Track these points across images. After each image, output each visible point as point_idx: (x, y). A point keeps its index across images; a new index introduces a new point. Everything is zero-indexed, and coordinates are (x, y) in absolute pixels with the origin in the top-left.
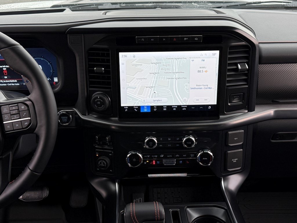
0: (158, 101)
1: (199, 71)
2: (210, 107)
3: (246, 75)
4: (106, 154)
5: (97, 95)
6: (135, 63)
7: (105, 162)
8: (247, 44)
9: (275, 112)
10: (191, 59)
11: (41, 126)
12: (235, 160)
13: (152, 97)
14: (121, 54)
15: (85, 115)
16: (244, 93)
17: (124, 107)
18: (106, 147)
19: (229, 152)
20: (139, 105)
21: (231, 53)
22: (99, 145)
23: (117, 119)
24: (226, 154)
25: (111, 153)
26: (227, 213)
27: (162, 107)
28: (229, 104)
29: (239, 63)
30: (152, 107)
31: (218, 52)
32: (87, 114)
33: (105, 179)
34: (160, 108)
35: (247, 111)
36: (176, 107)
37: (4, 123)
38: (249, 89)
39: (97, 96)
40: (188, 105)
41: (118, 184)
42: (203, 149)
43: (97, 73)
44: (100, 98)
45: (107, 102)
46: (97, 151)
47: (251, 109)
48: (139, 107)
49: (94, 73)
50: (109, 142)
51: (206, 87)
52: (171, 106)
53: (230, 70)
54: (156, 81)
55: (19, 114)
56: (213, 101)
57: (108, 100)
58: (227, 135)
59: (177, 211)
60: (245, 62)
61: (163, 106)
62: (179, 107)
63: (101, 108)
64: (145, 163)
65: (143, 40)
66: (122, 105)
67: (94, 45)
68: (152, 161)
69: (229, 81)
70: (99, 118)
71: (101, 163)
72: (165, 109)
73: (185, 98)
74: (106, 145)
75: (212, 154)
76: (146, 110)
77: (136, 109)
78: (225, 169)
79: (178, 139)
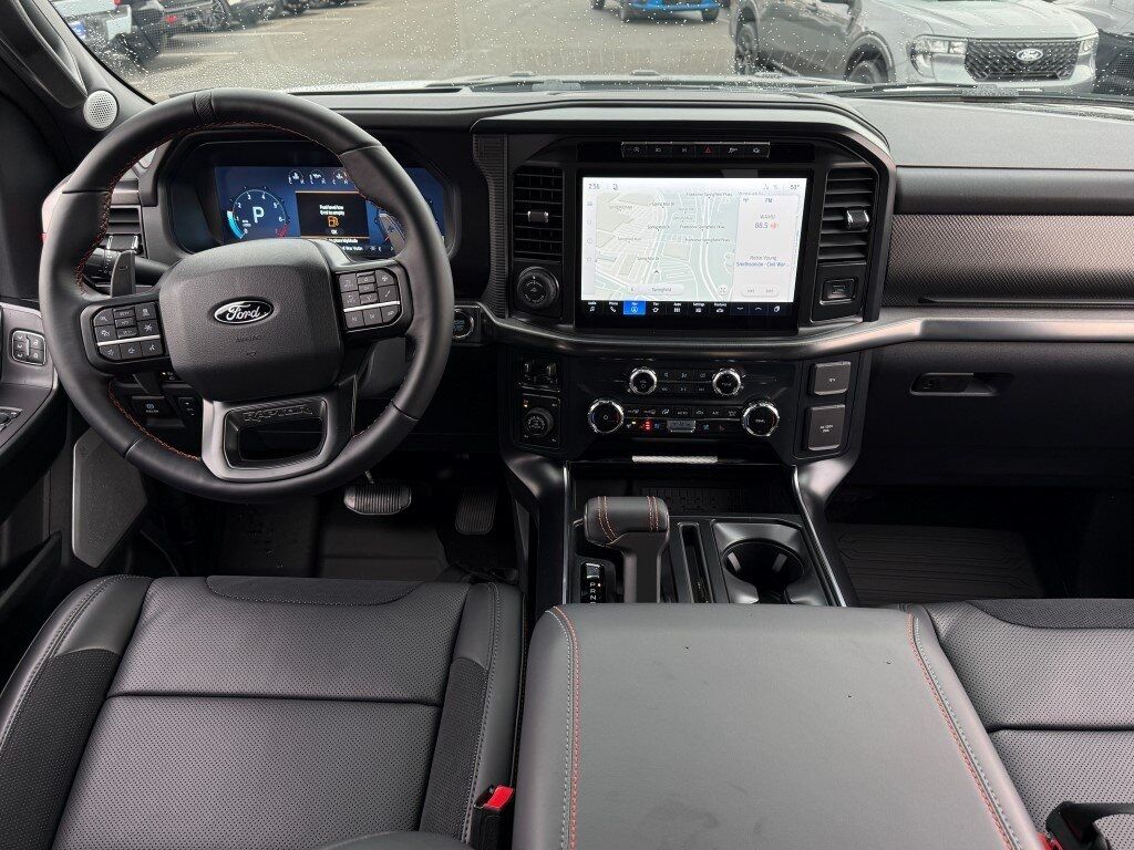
0: (663, 290)
1: (758, 225)
2: (778, 308)
3: (863, 237)
4: (545, 405)
5: (530, 272)
6: (616, 202)
7: (541, 420)
8: (869, 165)
9: (926, 324)
10: (743, 196)
11: (421, 320)
12: (826, 429)
13: (650, 282)
14: (587, 181)
15: (503, 317)
16: (857, 280)
17: (586, 302)
18: (545, 388)
19: (814, 409)
20: (620, 299)
21: (831, 186)
22: (530, 383)
23: (571, 326)
24: (806, 414)
25: (556, 402)
26: (803, 535)
27: (670, 305)
28: (821, 303)
29: (849, 209)
30: (649, 305)
31: (802, 182)
32: (507, 316)
33: (538, 457)
34: (667, 306)
35: (860, 320)
36: (703, 305)
37: (345, 310)
38: (870, 271)
39: (531, 274)
40: (728, 301)
41: (568, 470)
42: (756, 401)
43: (532, 224)
44: (538, 279)
45: (552, 289)
46: (526, 398)
47: (870, 316)
48: (621, 303)
49: (527, 223)
50: (553, 377)
51: (772, 261)
52: (691, 303)
53: (828, 225)
54: (662, 245)
55: (376, 291)
56: (786, 294)
57: (553, 285)
58: (812, 370)
59: (693, 527)
60: (863, 209)
61: (673, 303)
62: (709, 306)
63: (539, 302)
64: (628, 426)
65: (637, 149)
66: (584, 297)
67: (529, 162)
68: (644, 421)
69: (825, 251)
70: (533, 324)
71: (532, 423)
72: (677, 310)
73: (723, 286)
74: (547, 384)
75: (776, 411)
76: (634, 311)
77: (614, 307)
78: (804, 448)
79: (703, 376)
